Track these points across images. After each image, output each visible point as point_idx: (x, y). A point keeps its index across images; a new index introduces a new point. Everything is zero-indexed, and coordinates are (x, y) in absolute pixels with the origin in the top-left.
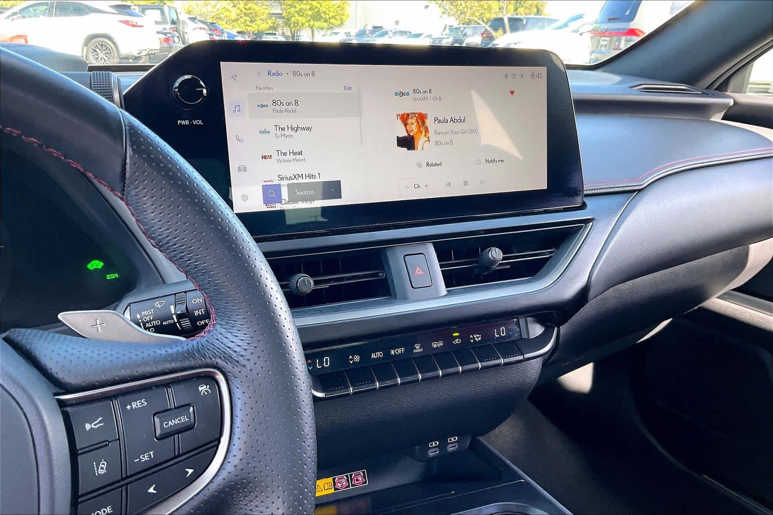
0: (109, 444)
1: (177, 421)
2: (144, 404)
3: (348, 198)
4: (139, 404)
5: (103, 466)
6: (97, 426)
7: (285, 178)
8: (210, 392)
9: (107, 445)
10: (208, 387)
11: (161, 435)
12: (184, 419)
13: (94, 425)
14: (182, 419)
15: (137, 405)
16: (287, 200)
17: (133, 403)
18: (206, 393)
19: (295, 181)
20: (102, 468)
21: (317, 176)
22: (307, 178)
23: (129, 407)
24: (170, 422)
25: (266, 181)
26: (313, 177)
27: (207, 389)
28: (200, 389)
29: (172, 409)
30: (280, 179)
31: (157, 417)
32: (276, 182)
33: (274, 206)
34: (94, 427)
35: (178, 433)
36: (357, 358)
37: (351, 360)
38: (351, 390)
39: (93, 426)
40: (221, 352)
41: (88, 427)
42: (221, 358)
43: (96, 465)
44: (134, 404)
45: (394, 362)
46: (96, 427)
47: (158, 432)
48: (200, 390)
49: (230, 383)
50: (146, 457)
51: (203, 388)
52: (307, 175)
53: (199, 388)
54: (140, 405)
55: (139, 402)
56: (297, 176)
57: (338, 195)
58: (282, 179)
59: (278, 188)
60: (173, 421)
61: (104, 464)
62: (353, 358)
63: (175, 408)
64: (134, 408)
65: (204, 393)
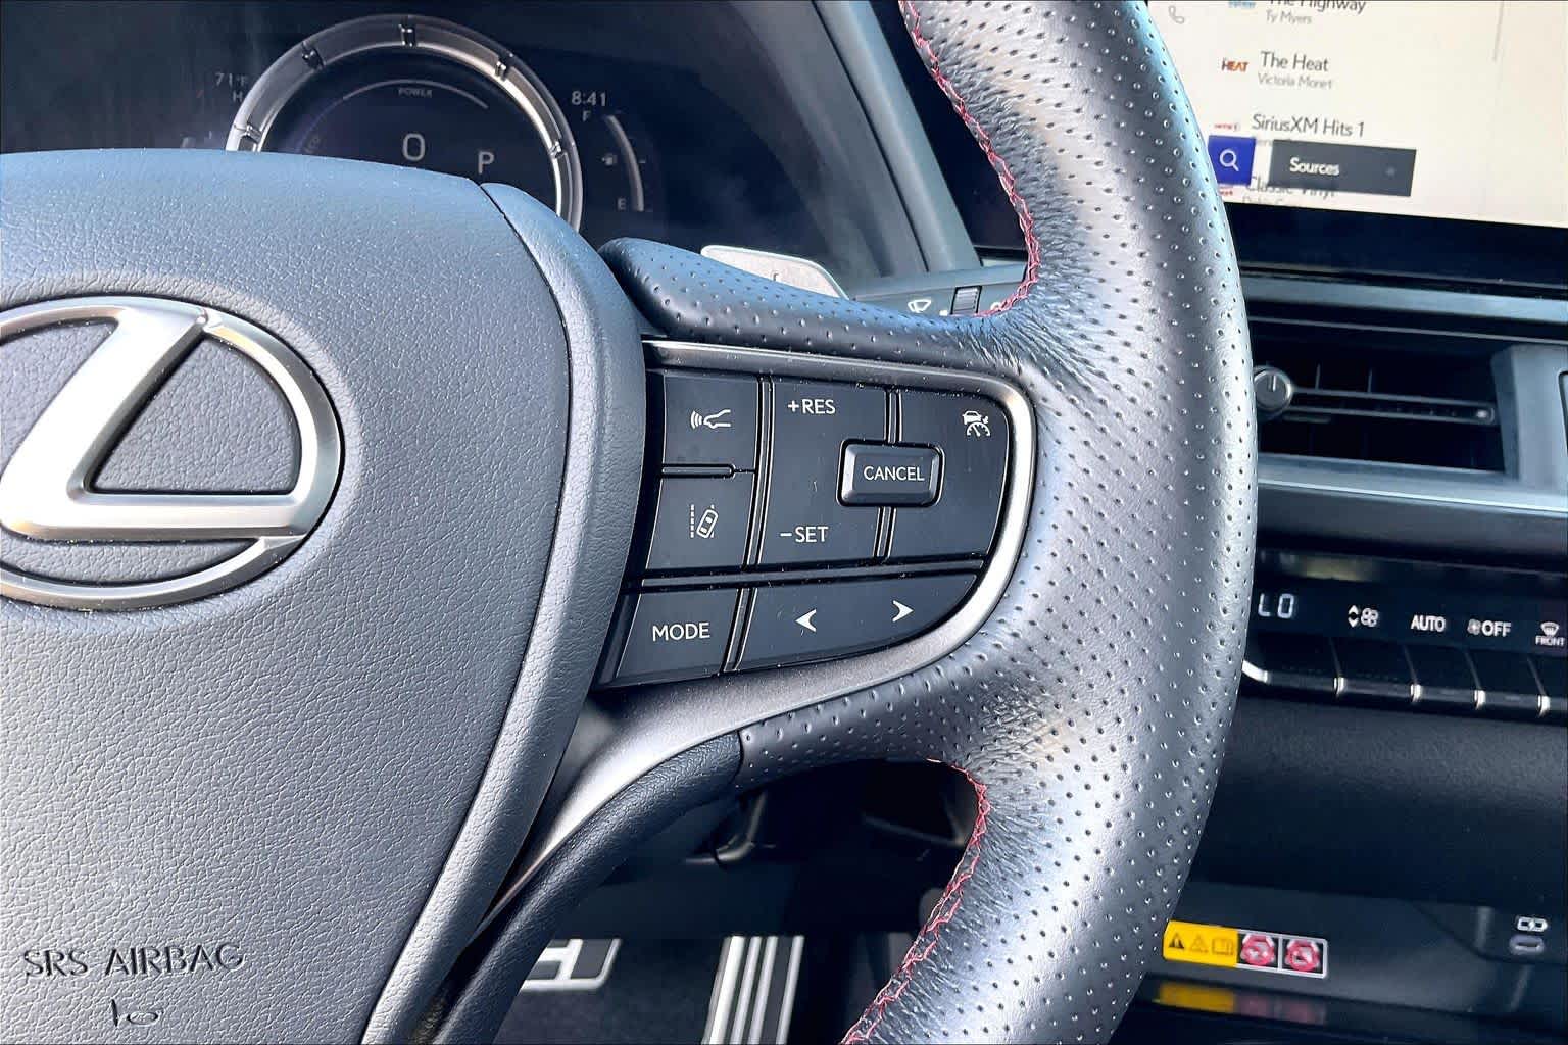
0: (732, 475)
1: (895, 474)
2: (831, 410)
3: (1427, 199)
4: (817, 407)
5: (709, 520)
6: (716, 425)
7: (1269, 125)
8: (989, 434)
9: (728, 476)
10: (986, 421)
11: (852, 495)
12: (913, 474)
13: (709, 421)
14: (909, 474)
15: (813, 408)
16: (1265, 179)
17: (804, 401)
18: (978, 434)
19: (1296, 136)
20: (707, 525)
21: (1356, 130)
22: (1329, 130)
23: (794, 406)
24: (879, 469)
25: (1219, 126)
26: (1345, 131)
27: (983, 426)
28: (967, 419)
29: (891, 445)
30: (1257, 125)
31: (852, 450)
32: (1245, 132)
33: (1229, 190)
34: (709, 424)
35: (893, 506)
36: (1370, 617)
37: (1353, 616)
38: (1341, 684)
39: (706, 423)
40: (1035, 345)
41: (696, 420)
42: (1032, 358)
43: (694, 511)
44: (808, 403)
45: (1472, 652)
46: (713, 427)
47: (847, 488)
48: (965, 423)
49: (1041, 424)
50: (808, 534)
51: (972, 419)
52: (1330, 123)
53: (965, 416)
54: (820, 410)
55: (819, 403)
56: (1301, 124)
57: (1403, 188)
58: (1261, 125)
59: (1246, 148)
60: (887, 469)
61: (711, 517)
62: (1360, 615)
63: (898, 444)
64: (805, 411)
65: (973, 431)
